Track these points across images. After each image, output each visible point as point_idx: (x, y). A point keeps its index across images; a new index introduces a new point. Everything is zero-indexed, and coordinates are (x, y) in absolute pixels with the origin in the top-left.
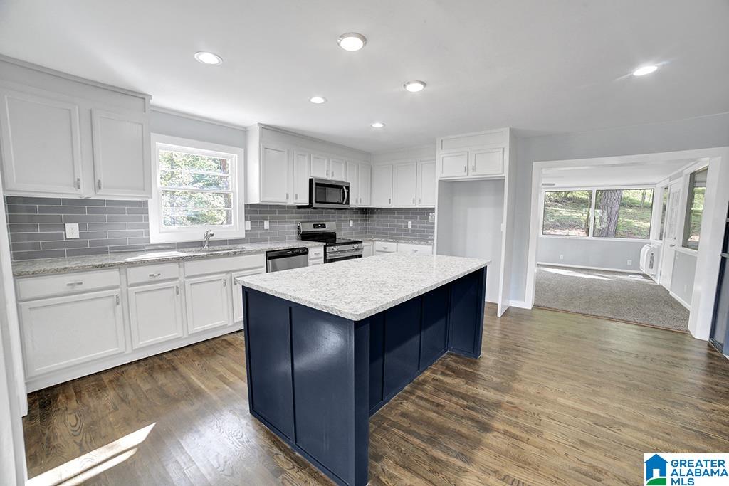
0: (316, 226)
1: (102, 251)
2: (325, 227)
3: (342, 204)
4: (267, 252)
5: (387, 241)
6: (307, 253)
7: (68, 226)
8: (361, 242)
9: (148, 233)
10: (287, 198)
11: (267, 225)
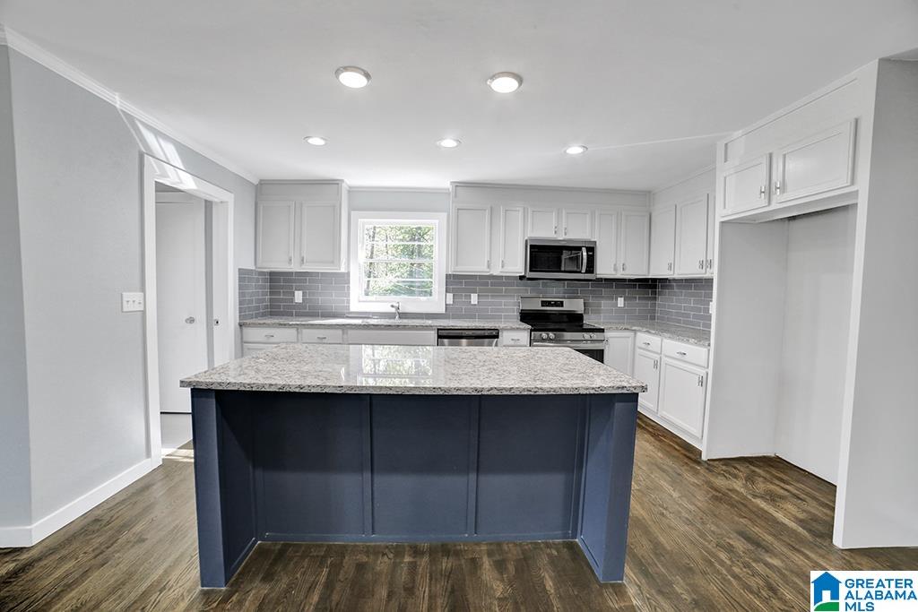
0: (544, 303)
1: (315, 315)
2: (562, 306)
3: (580, 272)
4: (438, 329)
5: (650, 333)
6: (497, 337)
7: (296, 292)
8: (602, 331)
9: (348, 302)
10: (489, 267)
11: (474, 299)
